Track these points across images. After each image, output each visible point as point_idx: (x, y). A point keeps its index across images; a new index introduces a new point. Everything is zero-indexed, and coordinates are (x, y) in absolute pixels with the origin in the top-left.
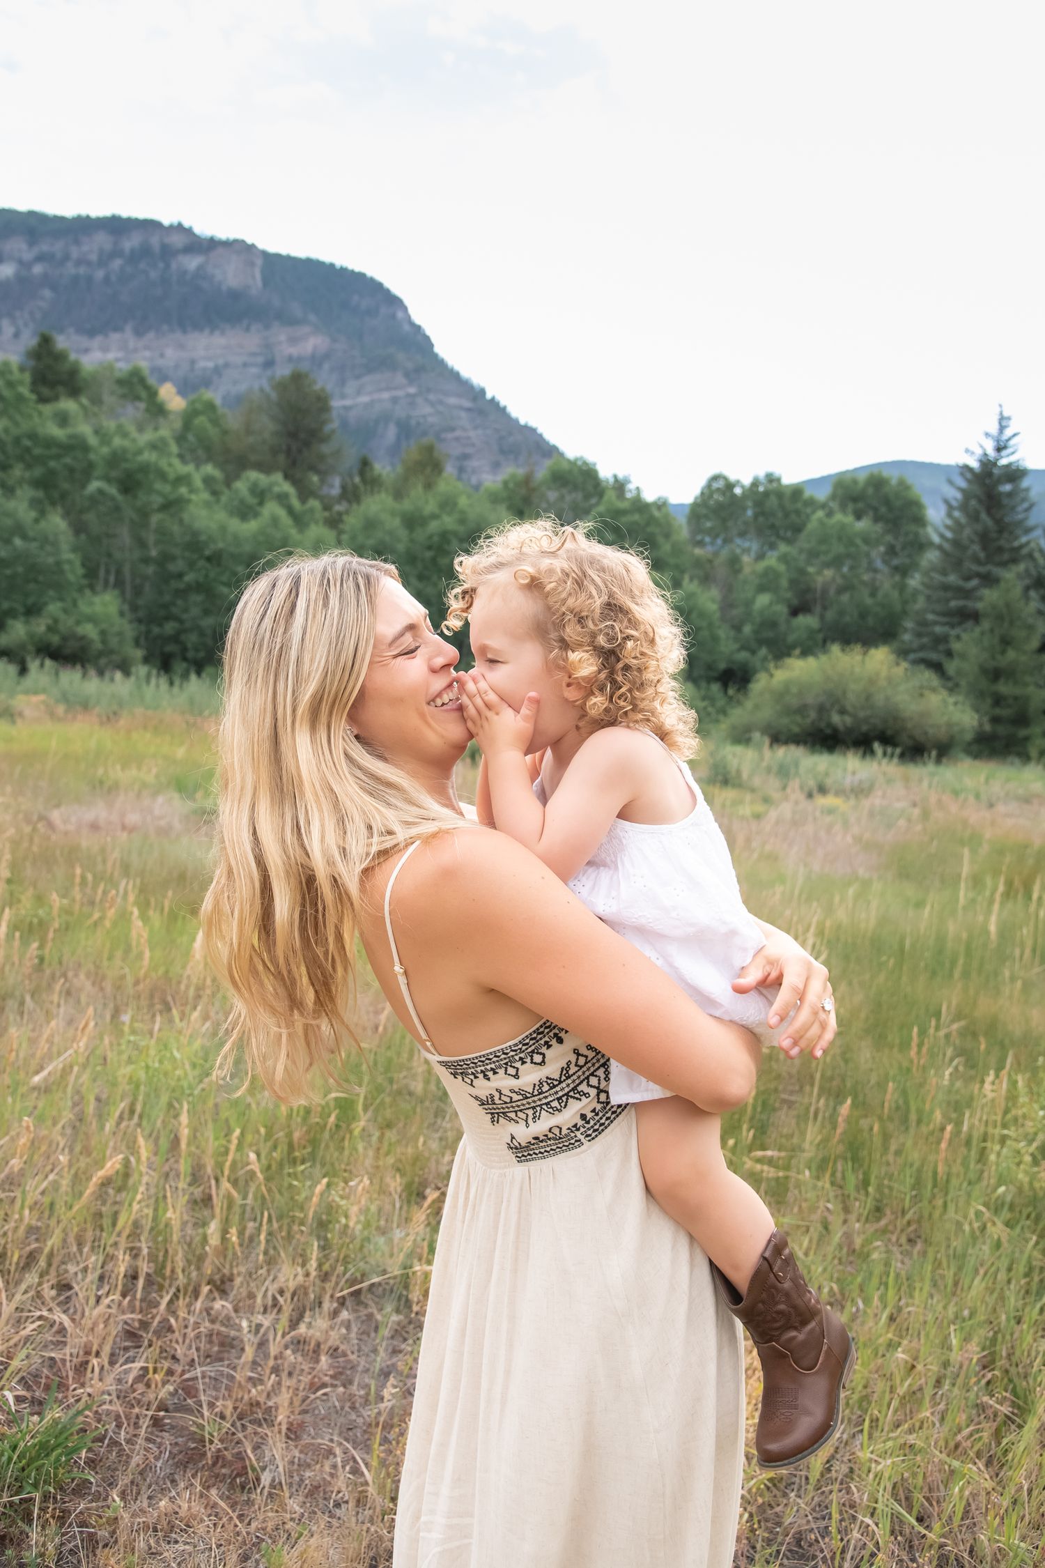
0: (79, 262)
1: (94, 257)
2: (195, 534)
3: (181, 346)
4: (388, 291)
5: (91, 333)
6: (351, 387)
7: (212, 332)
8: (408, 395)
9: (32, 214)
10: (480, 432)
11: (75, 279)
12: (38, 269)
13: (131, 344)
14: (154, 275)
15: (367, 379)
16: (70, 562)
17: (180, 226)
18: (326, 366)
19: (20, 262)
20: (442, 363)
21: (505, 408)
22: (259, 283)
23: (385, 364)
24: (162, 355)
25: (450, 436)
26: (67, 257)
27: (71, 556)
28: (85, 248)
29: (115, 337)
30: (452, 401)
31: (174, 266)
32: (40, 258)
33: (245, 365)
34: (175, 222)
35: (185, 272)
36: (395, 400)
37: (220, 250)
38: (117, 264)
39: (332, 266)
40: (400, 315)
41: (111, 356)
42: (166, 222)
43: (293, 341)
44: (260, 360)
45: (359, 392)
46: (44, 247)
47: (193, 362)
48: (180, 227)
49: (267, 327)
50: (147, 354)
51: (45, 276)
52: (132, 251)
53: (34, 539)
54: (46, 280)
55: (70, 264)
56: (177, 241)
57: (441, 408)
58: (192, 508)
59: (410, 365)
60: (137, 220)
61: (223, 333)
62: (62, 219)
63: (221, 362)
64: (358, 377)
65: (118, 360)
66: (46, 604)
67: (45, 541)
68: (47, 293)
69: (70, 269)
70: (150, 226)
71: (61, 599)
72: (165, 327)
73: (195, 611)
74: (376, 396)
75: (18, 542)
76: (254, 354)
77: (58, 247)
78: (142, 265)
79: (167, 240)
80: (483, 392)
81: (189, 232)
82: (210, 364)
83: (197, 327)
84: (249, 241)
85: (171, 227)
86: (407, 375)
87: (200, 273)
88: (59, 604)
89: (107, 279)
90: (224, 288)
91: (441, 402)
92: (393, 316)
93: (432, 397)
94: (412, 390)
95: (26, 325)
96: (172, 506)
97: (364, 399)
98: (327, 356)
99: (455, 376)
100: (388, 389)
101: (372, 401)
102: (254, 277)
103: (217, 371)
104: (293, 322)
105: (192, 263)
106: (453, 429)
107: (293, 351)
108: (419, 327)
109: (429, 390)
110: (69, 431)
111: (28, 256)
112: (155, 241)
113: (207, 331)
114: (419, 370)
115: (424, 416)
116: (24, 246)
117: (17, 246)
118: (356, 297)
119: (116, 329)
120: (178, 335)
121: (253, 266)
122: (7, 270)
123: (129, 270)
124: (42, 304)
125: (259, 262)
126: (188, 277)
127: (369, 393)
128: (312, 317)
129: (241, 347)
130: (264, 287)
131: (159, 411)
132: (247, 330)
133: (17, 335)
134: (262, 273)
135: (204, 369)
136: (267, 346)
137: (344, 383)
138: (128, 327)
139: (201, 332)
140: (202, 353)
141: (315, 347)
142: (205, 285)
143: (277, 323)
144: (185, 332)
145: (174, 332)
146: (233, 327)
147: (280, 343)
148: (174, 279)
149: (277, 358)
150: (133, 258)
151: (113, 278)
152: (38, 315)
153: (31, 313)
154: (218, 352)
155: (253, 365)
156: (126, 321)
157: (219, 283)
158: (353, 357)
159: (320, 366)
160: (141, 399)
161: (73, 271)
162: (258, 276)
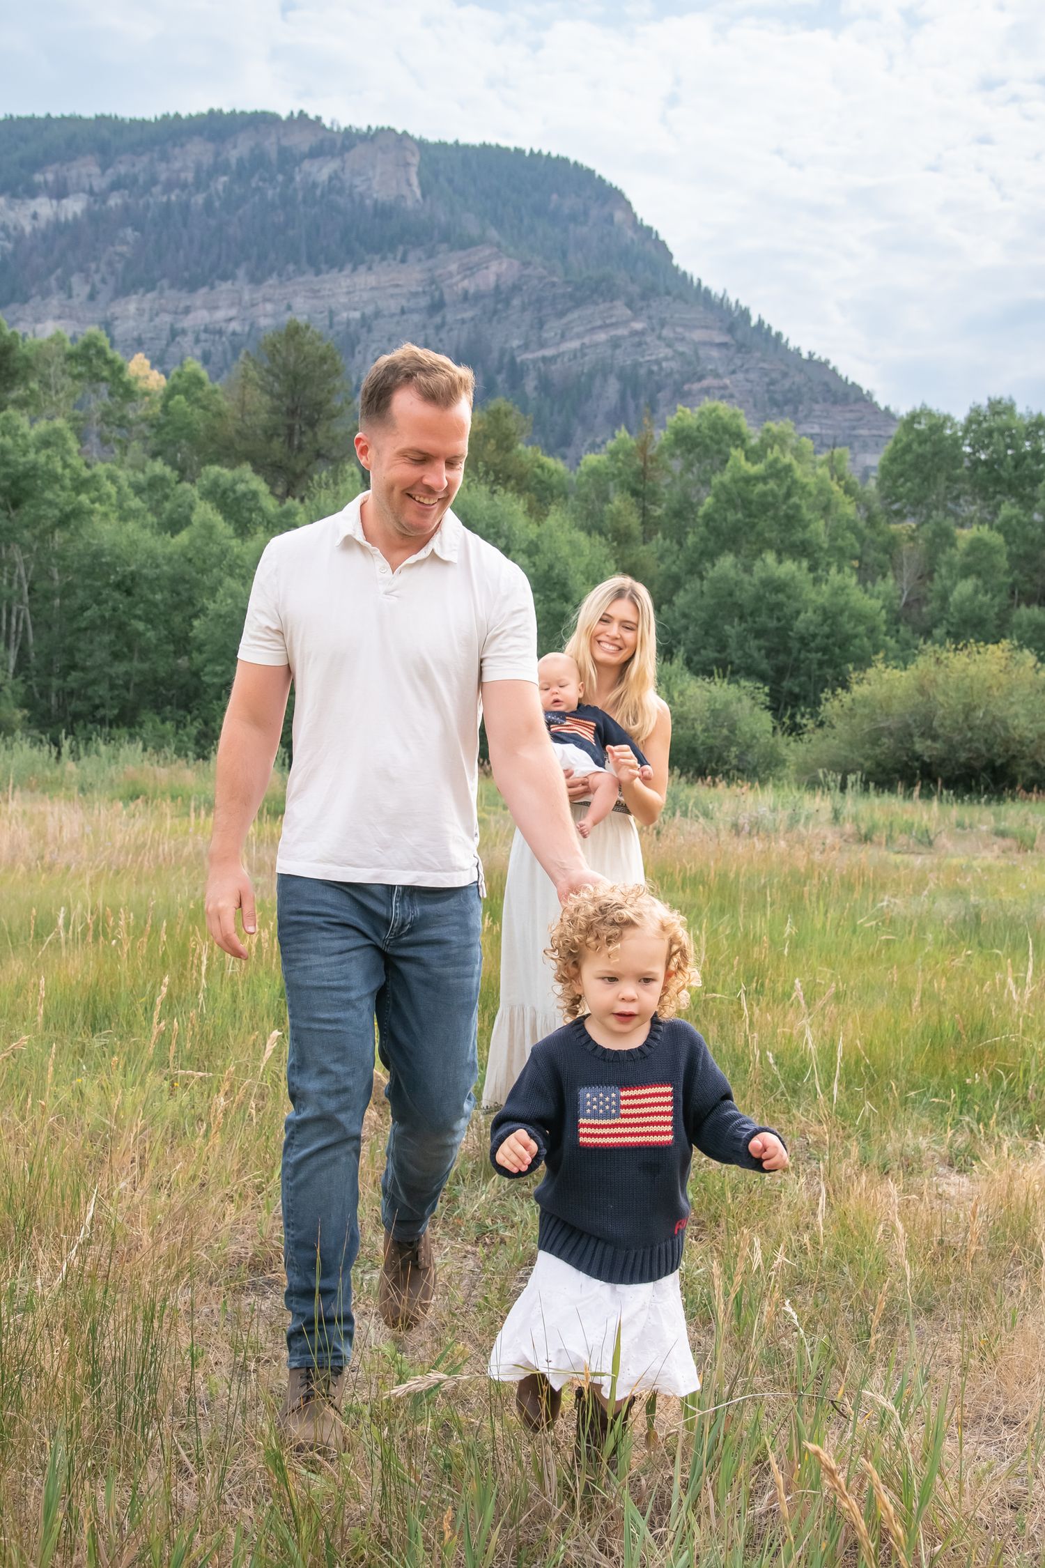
0: (169, 187)
1: (189, 176)
2: (97, 555)
3: (315, 294)
4: (601, 180)
5: (192, 285)
6: (552, 329)
7: (355, 269)
8: (635, 333)
9: (101, 120)
10: (740, 376)
11: (167, 207)
12: (115, 201)
13: (246, 297)
14: (271, 193)
15: (574, 315)
17: (303, 116)
18: (516, 302)
19: (91, 192)
20: (683, 278)
21: (779, 335)
22: (418, 193)
23: (601, 290)
24: (289, 308)
25: (696, 386)
26: (154, 181)
28: (177, 165)
29: (226, 286)
30: (698, 335)
31: (298, 178)
32: (116, 186)
33: (403, 312)
34: (296, 112)
35: (315, 185)
36: (615, 343)
37: (360, 149)
38: (221, 182)
39: (519, 152)
40: (619, 216)
41: (221, 315)
42: (284, 115)
43: (469, 270)
44: (424, 302)
45: (563, 336)
46: (122, 168)
47: (332, 314)
48: (302, 120)
49: (431, 255)
50: (269, 307)
51: (126, 208)
52: (240, 161)
54: (128, 216)
55: (157, 190)
56: (302, 141)
57: (681, 348)
58: (96, 519)
59: (635, 289)
60: (243, 114)
61: (370, 269)
62: (140, 125)
63: (369, 310)
64: (561, 314)
65: (230, 320)
68: (130, 234)
69: (158, 196)
70: (262, 121)
72: (291, 268)
73: (102, 656)
76: (416, 295)
77: (139, 166)
78: (253, 185)
79: (285, 142)
80: (745, 314)
81: (315, 124)
82: (357, 315)
83: (334, 263)
84: (399, 129)
85: (291, 119)
86: (629, 305)
87: (335, 185)
89: (208, 205)
90: (368, 202)
91: (682, 339)
92: (610, 219)
93: (666, 332)
94: (638, 326)
95: (104, 281)
96: (70, 518)
97: (574, 344)
98: (516, 288)
99: (703, 297)
100: (604, 327)
101: (583, 347)
102: (409, 184)
103: (365, 323)
104: (467, 243)
105: (322, 171)
106: (701, 378)
107: (469, 285)
108: (650, 229)
109: (663, 324)
111: (100, 183)
112: (270, 146)
113: (349, 267)
114: (649, 293)
115: (658, 362)
116: (96, 170)
117: (87, 170)
118: (555, 197)
119: (224, 277)
120: (310, 277)
121: (407, 164)
122: (74, 206)
123: (238, 190)
124: (124, 249)
125: (415, 160)
126: (318, 192)
127: (579, 336)
128: (493, 233)
129: (397, 286)
130: (424, 196)
131: (127, 392)
132: (403, 261)
133: (92, 297)
134: (419, 174)
135: (348, 322)
136: (432, 281)
137: (541, 324)
138: (241, 273)
139: (341, 270)
140: (343, 299)
141: (498, 276)
142: (341, 201)
143: (444, 247)
144: (318, 273)
145: (303, 273)
146: (383, 259)
147: (451, 275)
148: (300, 196)
149: (447, 298)
150: (242, 172)
151: (217, 204)
152: (119, 267)
153: (110, 264)
154: (366, 296)
155: (412, 311)
156: (237, 265)
157: (362, 196)
158: (554, 285)
159: (507, 302)
160: (103, 379)
161: (165, 199)
162: (415, 181)
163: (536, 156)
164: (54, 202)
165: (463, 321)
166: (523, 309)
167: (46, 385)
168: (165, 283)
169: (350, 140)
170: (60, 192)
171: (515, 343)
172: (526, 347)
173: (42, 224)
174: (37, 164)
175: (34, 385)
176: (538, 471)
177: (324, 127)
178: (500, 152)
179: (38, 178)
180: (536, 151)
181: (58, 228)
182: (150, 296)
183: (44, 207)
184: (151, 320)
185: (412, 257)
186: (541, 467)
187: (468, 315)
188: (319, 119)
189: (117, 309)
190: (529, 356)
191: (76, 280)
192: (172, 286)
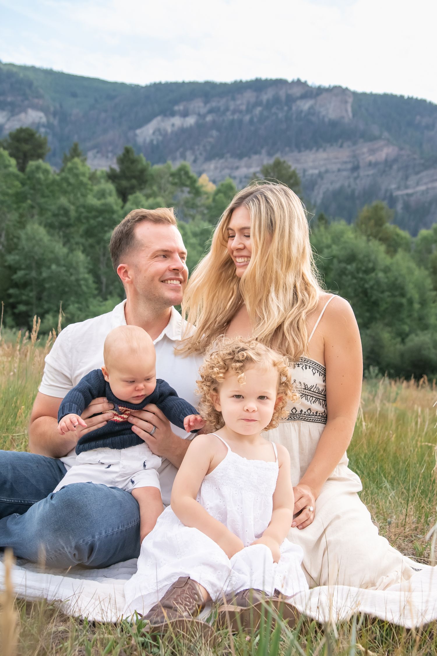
0: (234, 112)
1: (243, 107)
5: (240, 157)
6: (412, 180)
7: (317, 150)
9: (207, 83)
11: (233, 121)
14: (281, 115)
15: (424, 174)
16: (86, 280)
17: (299, 81)
18: (395, 167)
19: (199, 115)
22: (350, 114)
26: (227, 109)
27: (87, 276)
28: (238, 102)
29: (255, 157)
31: (294, 108)
32: (210, 111)
33: (339, 170)
34: (296, 79)
35: (301, 112)
37: (324, 95)
38: (258, 110)
39: (402, 97)
42: (290, 80)
43: (372, 151)
44: (349, 166)
45: (418, 184)
46: (214, 104)
47: (305, 171)
48: (298, 83)
49: (355, 143)
51: (214, 122)
52: (268, 101)
53: (64, 266)
54: (214, 125)
55: (229, 113)
56: (297, 91)
60: (271, 80)
61: (324, 150)
62: (224, 85)
63: (323, 169)
64: (417, 173)
66: (69, 305)
67: (70, 267)
68: (214, 133)
69: (229, 116)
70: (280, 83)
71: (78, 302)
72: (287, 149)
74: (430, 186)
75: (54, 267)
76: (346, 163)
77: (221, 103)
78: (274, 110)
79: (290, 92)
81: (305, 84)
82: (316, 172)
83: (308, 147)
84: (344, 86)
85: (293, 82)
87: (311, 111)
88: (76, 305)
89: (251, 121)
90: (326, 120)
95: (201, 154)
97: (422, 188)
98: (395, 160)
101: (428, 189)
102: (347, 111)
103: (320, 175)
104: (373, 139)
105: (305, 105)
107: (372, 158)
110: (103, 201)
111: (203, 111)
112: (282, 94)
113: (314, 150)
116: (201, 104)
117: (198, 105)
118: (418, 118)
119: (256, 153)
120: (296, 154)
121: (346, 102)
122: (191, 121)
123: (265, 113)
124: (211, 140)
125: (350, 100)
126: (303, 115)
127: (426, 184)
128: (386, 134)
129: (337, 158)
130: (354, 115)
131: (197, 192)
132: (341, 146)
133: (195, 161)
134: (352, 107)
135: (312, 175)
136: (355, 156)
137: (407, 178)
138: (264, 151)
139: (311, 149)
140: (311, 164)
141: (387, 155)
142: (314, 119)
143: (361, 140)
144: (300, 151)
145: (292, 151)
146: (332, 145)
147: (363, 154)
148: (294, 116)
149: (361, 164)
150: (268, 106)
151: (255, 120)
152: (208, 148)
153: (204, 146)
154: (322, 163)
155: (344, 170)
156: (262, 147)
157: (324, 117)
158: (414, 159)
159: (391, 167)
160: (186, 186)
161: (231, 117)
162: (349, 109)
163: (410, 99)
164: (182, 119)
165: (368, 176)
166: (399, 170)
167: (160, 188)
168: (228, 155)
169: (320, 91)
170: (185, 114)
171: (393, 186)
172: (398, 188)
173: (176, 128)
174: (176, 102)
175: (155, 188)
176: (396, 237)
177: (308, 86)
178: (392, 97)
179: (176, 108)
180: (410, 96)
181: (183, 130)
182: (222, 161)
183: (177, 121)
184: (220, 172)
185: (345, 145)
186: (398, 235)
187: (371, 172)
188: (306, 82)
189: (205, 166)
190: (399, 193)
191: (188, 154)
192: (232, 156)
